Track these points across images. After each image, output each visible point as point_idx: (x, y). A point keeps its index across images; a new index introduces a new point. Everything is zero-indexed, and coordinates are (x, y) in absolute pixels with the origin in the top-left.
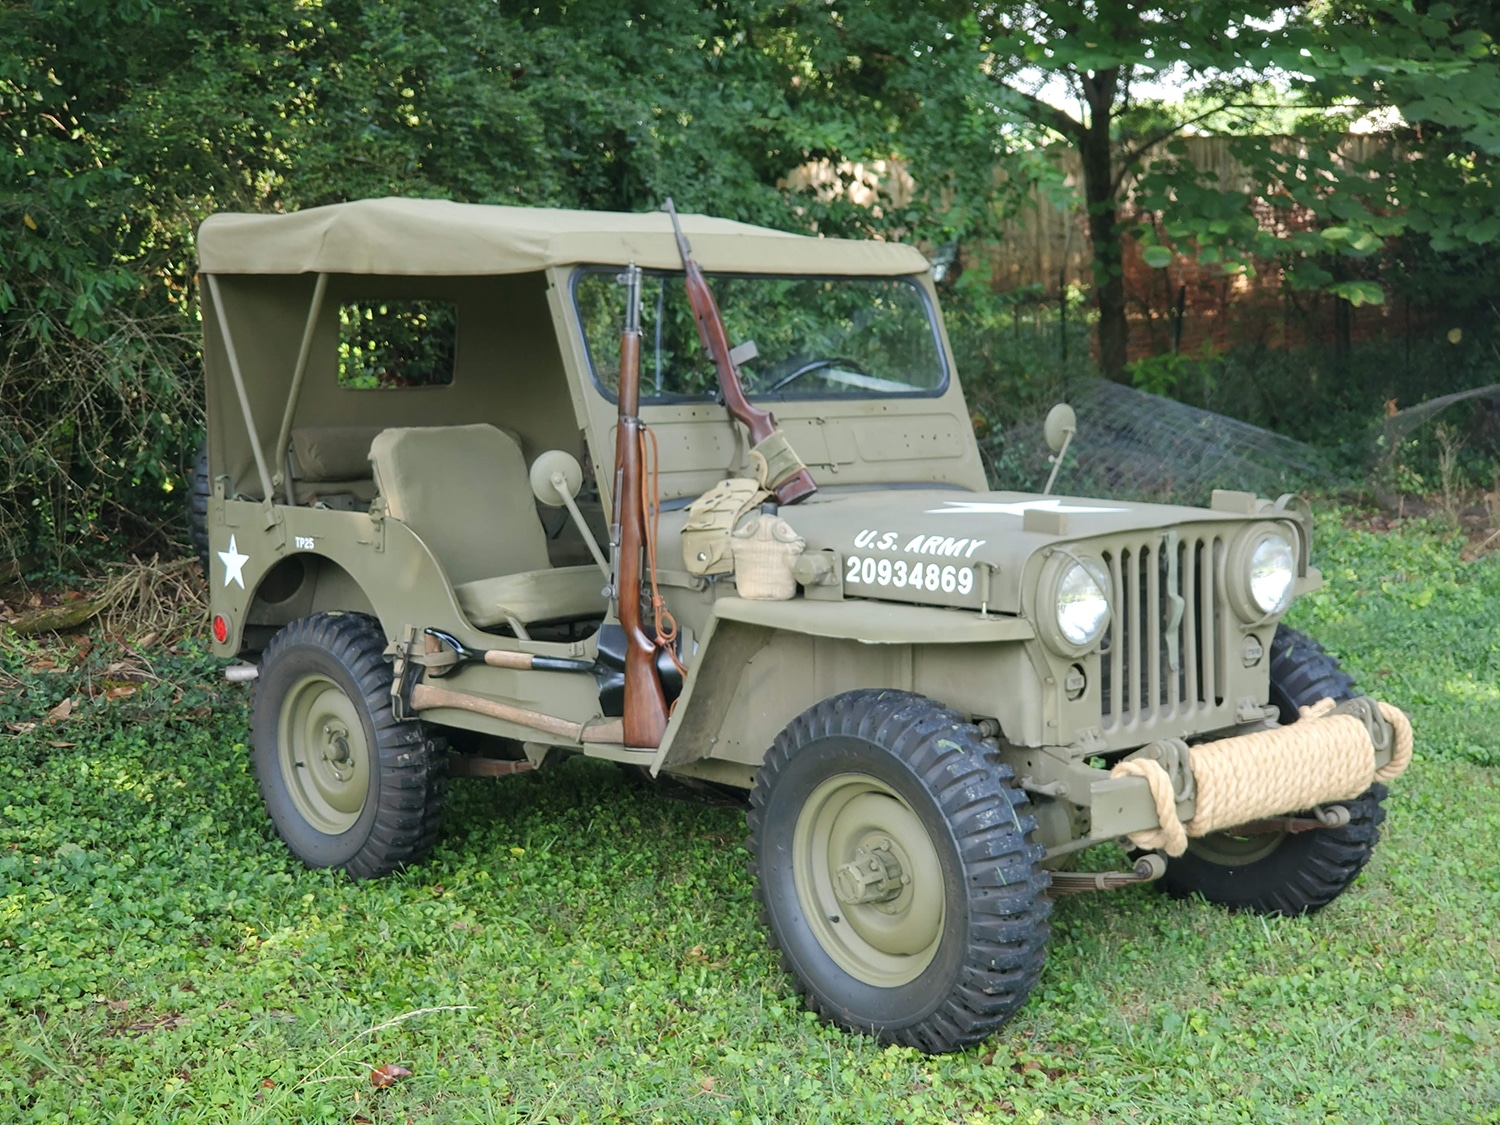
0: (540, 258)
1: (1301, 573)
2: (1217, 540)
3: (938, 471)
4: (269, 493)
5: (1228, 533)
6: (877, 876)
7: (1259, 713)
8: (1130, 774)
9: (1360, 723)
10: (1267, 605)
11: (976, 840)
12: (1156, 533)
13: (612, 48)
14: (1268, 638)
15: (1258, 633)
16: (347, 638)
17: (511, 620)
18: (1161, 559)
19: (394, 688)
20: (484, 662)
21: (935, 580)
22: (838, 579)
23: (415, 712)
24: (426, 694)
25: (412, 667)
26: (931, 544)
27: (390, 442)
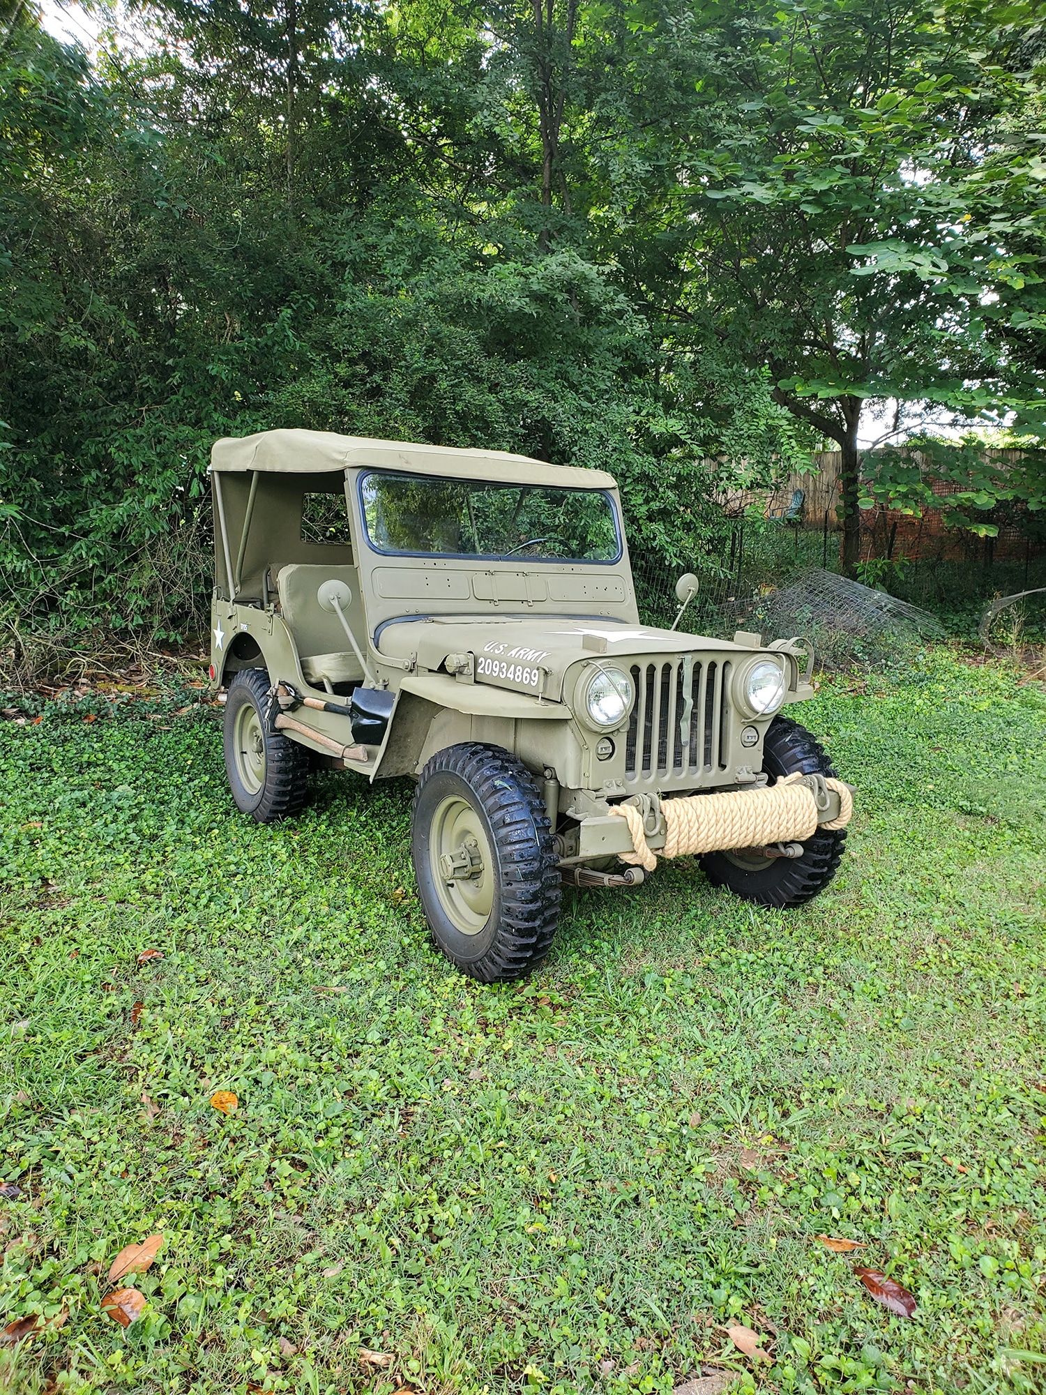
0: (342, 462)
1: (792, 688)
2: (727, 663)
3: (604, 610)
4: (233, 597)
5: (735, 659)
6: (464, 863)
7: (752, 777)
8: (618, 814)
9: (809, 791)
10: (759, 707)
11: (509, 848)
12: (677, 656)
13: (562, 375)
14: (764, 729)
15: (757, 726)
16: (259, 683)
17: (325, 681)
18: (679, 674)
19: (267, 714)
20: (304, 704)
21: (519, 676)
22: (471, 671)
23: (277, 729)
24: (281, 720)
25: (278, 703)
26: (522, 653)
27: (287, 572)
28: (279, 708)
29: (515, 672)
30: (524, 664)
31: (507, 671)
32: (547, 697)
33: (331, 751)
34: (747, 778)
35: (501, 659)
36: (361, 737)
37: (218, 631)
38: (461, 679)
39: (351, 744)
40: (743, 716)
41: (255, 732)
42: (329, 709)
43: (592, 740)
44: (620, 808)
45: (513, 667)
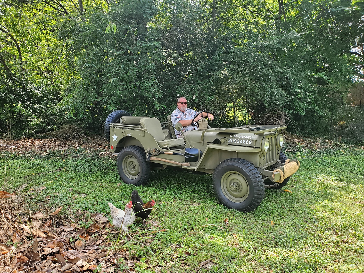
2: (276, 137)
9: (296, 163)
10: (281, 146)
15: (279, 150)
17: (167, 147)
19: (147, 157)
20: (164, 153)
21: (244, 142)
22: (227, 142)
23: (150, 161)
24: (152, 158)
25: (150, 154)
26: (243, 137)
27: (143, 120)
28: (150, 155)
29: (243, 142)
30: (246, 139)
31: (240, 141)
32: (256, 146)
33: (176, 164)
34: (278, 161)
35: (237, 138)
36: (187, 160)
37: (115, 136)
38: (224, 144)
39: (183, 162)
40: (278, 148)
41: (132, 163)
42: (174, 154)
43: (263, 156)
44: (277, 170)
45: (242, 140)
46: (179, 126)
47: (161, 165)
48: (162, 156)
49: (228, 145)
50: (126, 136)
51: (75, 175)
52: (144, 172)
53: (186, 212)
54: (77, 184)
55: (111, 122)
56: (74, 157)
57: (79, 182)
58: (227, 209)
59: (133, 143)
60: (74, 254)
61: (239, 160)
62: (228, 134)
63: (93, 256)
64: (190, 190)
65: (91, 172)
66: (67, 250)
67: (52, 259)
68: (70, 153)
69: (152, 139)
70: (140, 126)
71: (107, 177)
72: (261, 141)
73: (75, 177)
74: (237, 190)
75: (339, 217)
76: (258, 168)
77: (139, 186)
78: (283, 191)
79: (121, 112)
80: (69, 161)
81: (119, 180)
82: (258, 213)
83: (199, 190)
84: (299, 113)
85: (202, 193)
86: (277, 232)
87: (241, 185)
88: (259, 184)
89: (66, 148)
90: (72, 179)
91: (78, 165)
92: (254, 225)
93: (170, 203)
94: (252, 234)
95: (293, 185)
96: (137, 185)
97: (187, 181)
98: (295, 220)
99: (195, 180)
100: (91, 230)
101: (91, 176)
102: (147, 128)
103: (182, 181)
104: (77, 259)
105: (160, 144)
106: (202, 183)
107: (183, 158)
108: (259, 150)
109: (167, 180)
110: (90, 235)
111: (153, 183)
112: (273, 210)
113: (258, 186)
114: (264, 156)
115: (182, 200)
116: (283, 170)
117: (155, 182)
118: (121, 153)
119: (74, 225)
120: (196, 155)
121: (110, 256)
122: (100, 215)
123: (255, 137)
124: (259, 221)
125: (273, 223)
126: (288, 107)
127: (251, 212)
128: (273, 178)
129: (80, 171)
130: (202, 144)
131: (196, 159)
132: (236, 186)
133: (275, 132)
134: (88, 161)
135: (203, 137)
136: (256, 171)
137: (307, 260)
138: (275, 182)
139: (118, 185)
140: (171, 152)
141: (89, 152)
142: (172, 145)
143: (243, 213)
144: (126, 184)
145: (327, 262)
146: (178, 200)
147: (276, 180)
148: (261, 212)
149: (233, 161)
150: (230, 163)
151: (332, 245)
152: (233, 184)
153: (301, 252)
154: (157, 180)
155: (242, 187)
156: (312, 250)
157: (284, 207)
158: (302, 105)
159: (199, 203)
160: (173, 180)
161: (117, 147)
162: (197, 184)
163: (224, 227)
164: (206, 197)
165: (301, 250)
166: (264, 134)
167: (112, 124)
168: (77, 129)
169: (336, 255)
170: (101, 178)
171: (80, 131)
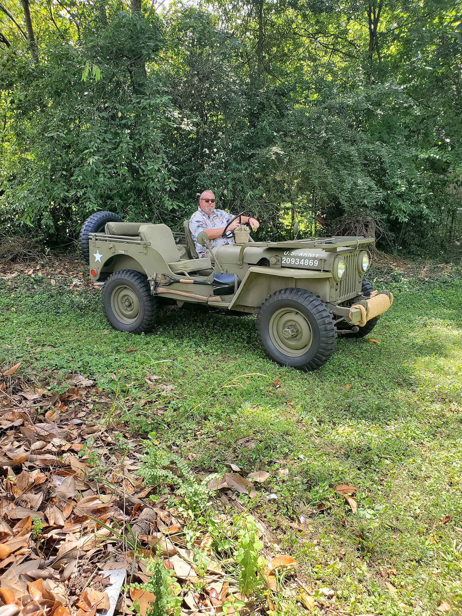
8: (356, 308)
10: (365, 269)
15: (361, 276)
17: (184, 272)
19: (152, 288)
20: (179, 282)
21: (307, 263)
22: (280, 263)
23: (157, 294)
24: (160, 290)
25: (156, 283)
26: (306, 255)
27: (144, 228)
28: (157, 285)
29: (304, 262)
30: (309, 259)
31: (300, 262)
32: (325, 269)
33: (199, 299)
34: (360, 293)
35: (295, 257)
36: (217, 293)
37: (98, 254)
38: (275, 266)
39: (210, 296)
40: (359, 273)
41: (126, 297)
42: (195, 283)
43: (335, 284)
44: (356, 306)
45: (303, 260)
46: (204, 238)
47: (173, 302)
48: (175, 285)
49: (282, 267)
50: (116, 254)
51: (32, 318)
52: (148, 312)
53: (215, 371)
54: (37, 332)
55: (91, 232)
56: (28, 290)
57: (41, 329)
58: (278, 367)
59: (128, 266)
60: (47, 429)
61: (298, 290)
62: (282, 250)
63: (75, 433)
64: (221, 340)
65: (58, 313)
66: (35, 424)
67: (15, 434)
68: (21, 284)
69: (160, 259)
70: (139, 238)
71: (86, 320)
72: (332, 261)
73: (33, 322)
74: (293, 337)
75: (448, 377)
76: (327, 303)
77: (140, 334)
78: (367, 341)
79: (106, 215)
80: (20, 297)
81: (106, 325)
82: (325, 372)
83: (236, 340)
84: (398, 219)
85: (239, 344)
86: (354, 399)
87: (300, 329)
88: (329, 327)
89: (13, 275)
90: (28, 324)
91: (37, 302)
92: (319, 389)
93: (190, 359)
94: (317, 401)
95: (383, 332)
96: (135, 334)
97: (216, 326)
98: (382, 382)
99: (228, 326)
100: (69, 397)
101: (59, 320)
102: (151, 241)
103: (208, 326)
104: (52, 436)
105: (173, 267)
106: (239, 329)
107: (211, 289)
108: (329, 275)
109: (184, 325)
110: (66, 405)
111: (161, 329)
112: (349, 368)
113: (326, 330)
114: (337, 284)
115: (208, 354)
116: (365, 306)
117: (165, 329)
118: (108, 282)
119: (39, 390)
120: (231, 285)
121: (101, 432)
122: (80, 377)
123: (323, 254)
124: (327, 384)
125: (348, 387)
126: (380, 208)
127: (315, 371)
128: (351, 318)
129: (40, 313)
130: (241, 267)
131: (230, 291)
132: (293, 331)
133: (355, 247)
134: (52, 296)
135: (242, 255)
136: (324, 307)
137: (396, 436)
138: (354, 326)
139: (105, 333)
140: (191, 279)
141: (53, 282)
142: (191, 269)
143: (303, 373)
144: (117, 332)
145: (424, 436)
146: (202, 354)
147: (355, 321)
148: (330, 371)
149: (288, 292)
150: (285, 296)
151: (434, 414)
152: (289, 328)
153: (388, 425)
154: (168, 326)
155: (301, 333)
156: (404, 422)
157: (367, 364)
158: (403, 207)
159: (235, 359)
160: (193, 326)
161: (101, 273)
162: (232, 331)
163: (273, 392)
164: (246, 351)
165: (388, 422)
166: (338, 250)
167: (93, 234)
168: (30, 244)
169: (438, 427)
170: (75, 323)
171: (35, 247)
